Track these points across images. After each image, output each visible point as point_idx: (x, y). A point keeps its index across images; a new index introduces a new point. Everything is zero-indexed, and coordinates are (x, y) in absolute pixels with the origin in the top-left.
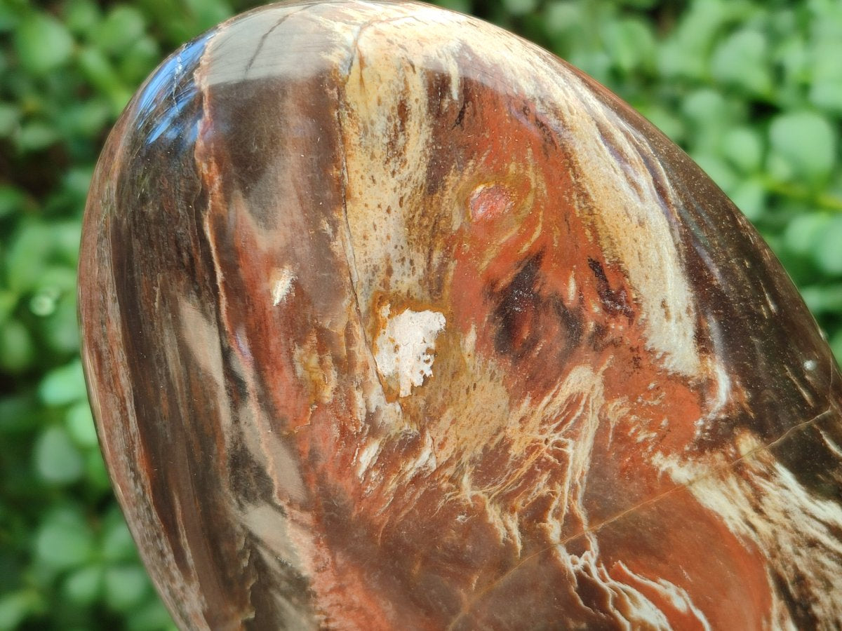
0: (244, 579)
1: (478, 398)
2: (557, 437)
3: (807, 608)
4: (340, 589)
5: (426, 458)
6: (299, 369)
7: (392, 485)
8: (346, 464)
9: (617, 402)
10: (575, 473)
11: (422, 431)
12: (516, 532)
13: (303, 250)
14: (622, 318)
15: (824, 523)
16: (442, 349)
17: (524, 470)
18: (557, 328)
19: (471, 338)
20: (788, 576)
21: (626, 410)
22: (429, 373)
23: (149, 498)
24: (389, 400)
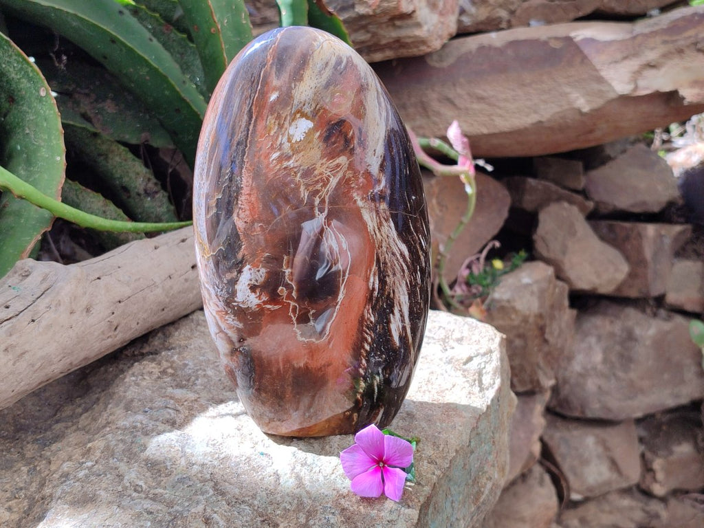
0: (224, 182)
1: (313, 151)
2: (329, 174)
3: (385, 277)
4: (250, 195)
5: (291, 163)
6: (268, 122)
7: (278, 167)
8: (267, 156)
9: (350, 172)
10: (330, 186)
11: (293, 154)
12: (306, 197)
13: (284, 89)
14: (362, 148)
15: (400, 250)
16: (309, 134)
17: (316, 179)
18: (342, 142)
19: (318, 134)
20: (382, 260)
21: (351, 175)
22: (302, 139)
23: (209, 149)
24: (288, 141)
